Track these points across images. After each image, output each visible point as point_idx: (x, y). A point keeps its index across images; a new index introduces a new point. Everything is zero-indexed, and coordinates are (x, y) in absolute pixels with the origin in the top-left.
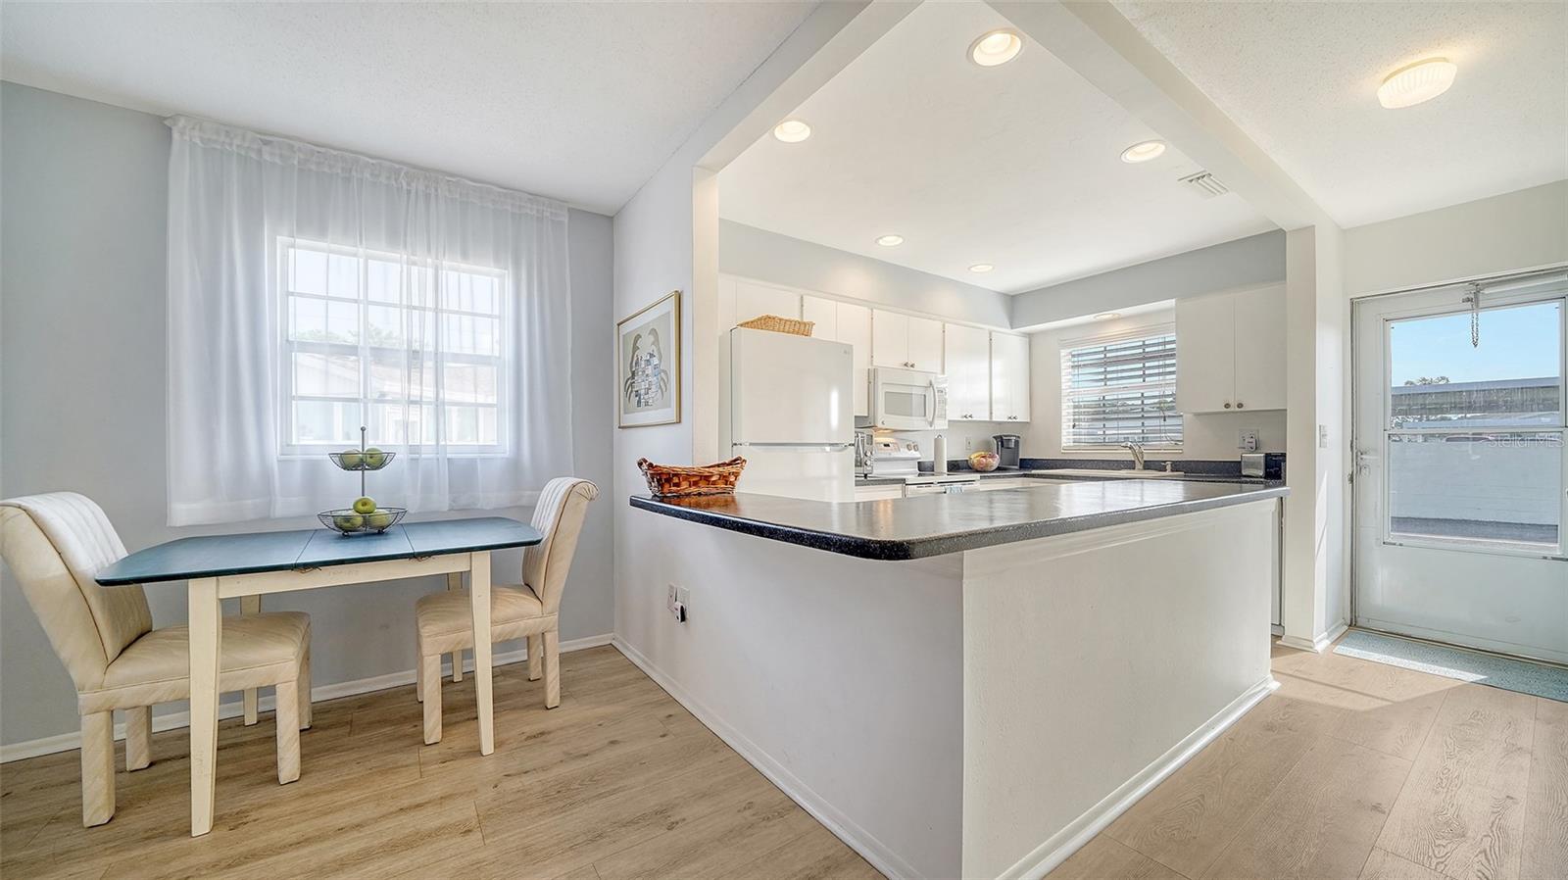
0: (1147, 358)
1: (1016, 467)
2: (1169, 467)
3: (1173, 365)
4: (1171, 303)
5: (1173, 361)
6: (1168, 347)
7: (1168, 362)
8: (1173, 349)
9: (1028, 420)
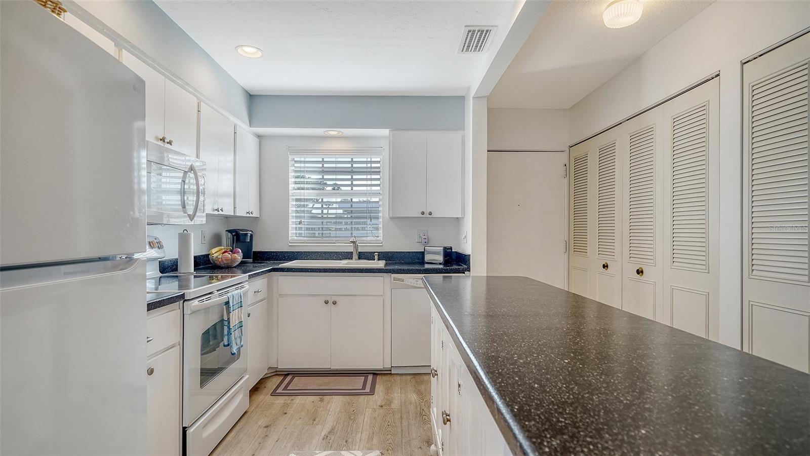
0: (355, 172)
1: (251, 260)
2: (376, 257)
3: (378, 179)
4: (386, 132)
5: (378, 177)
6: (373, 165)
7: (374, 177)
8: (379, 168)
9: (259, 216)
